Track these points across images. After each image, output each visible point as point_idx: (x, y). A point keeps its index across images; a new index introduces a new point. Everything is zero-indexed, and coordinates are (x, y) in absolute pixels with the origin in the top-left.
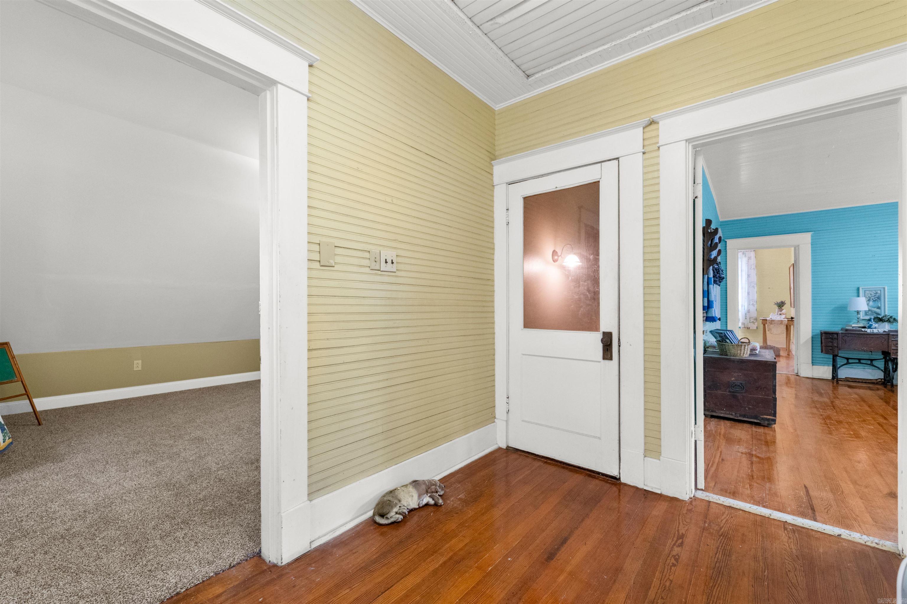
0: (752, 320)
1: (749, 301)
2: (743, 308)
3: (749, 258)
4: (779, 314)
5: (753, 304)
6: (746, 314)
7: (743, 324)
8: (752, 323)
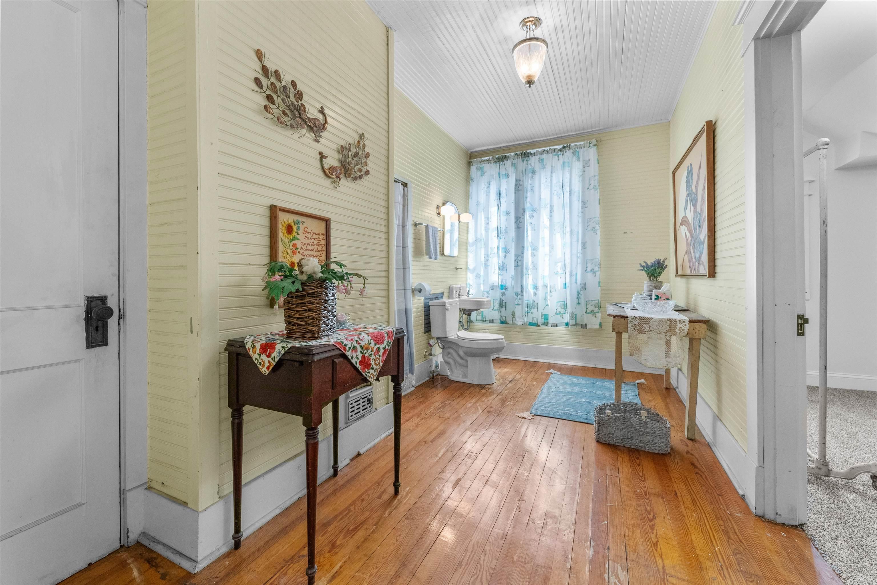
0: (591, 308)
1: (585, 263)
2: (574, 278)
3: (586, 164)
4: (654, 297)
5: (592, 270)
6: (578, 293)
7: (573, 316)
8: (591, 315)
